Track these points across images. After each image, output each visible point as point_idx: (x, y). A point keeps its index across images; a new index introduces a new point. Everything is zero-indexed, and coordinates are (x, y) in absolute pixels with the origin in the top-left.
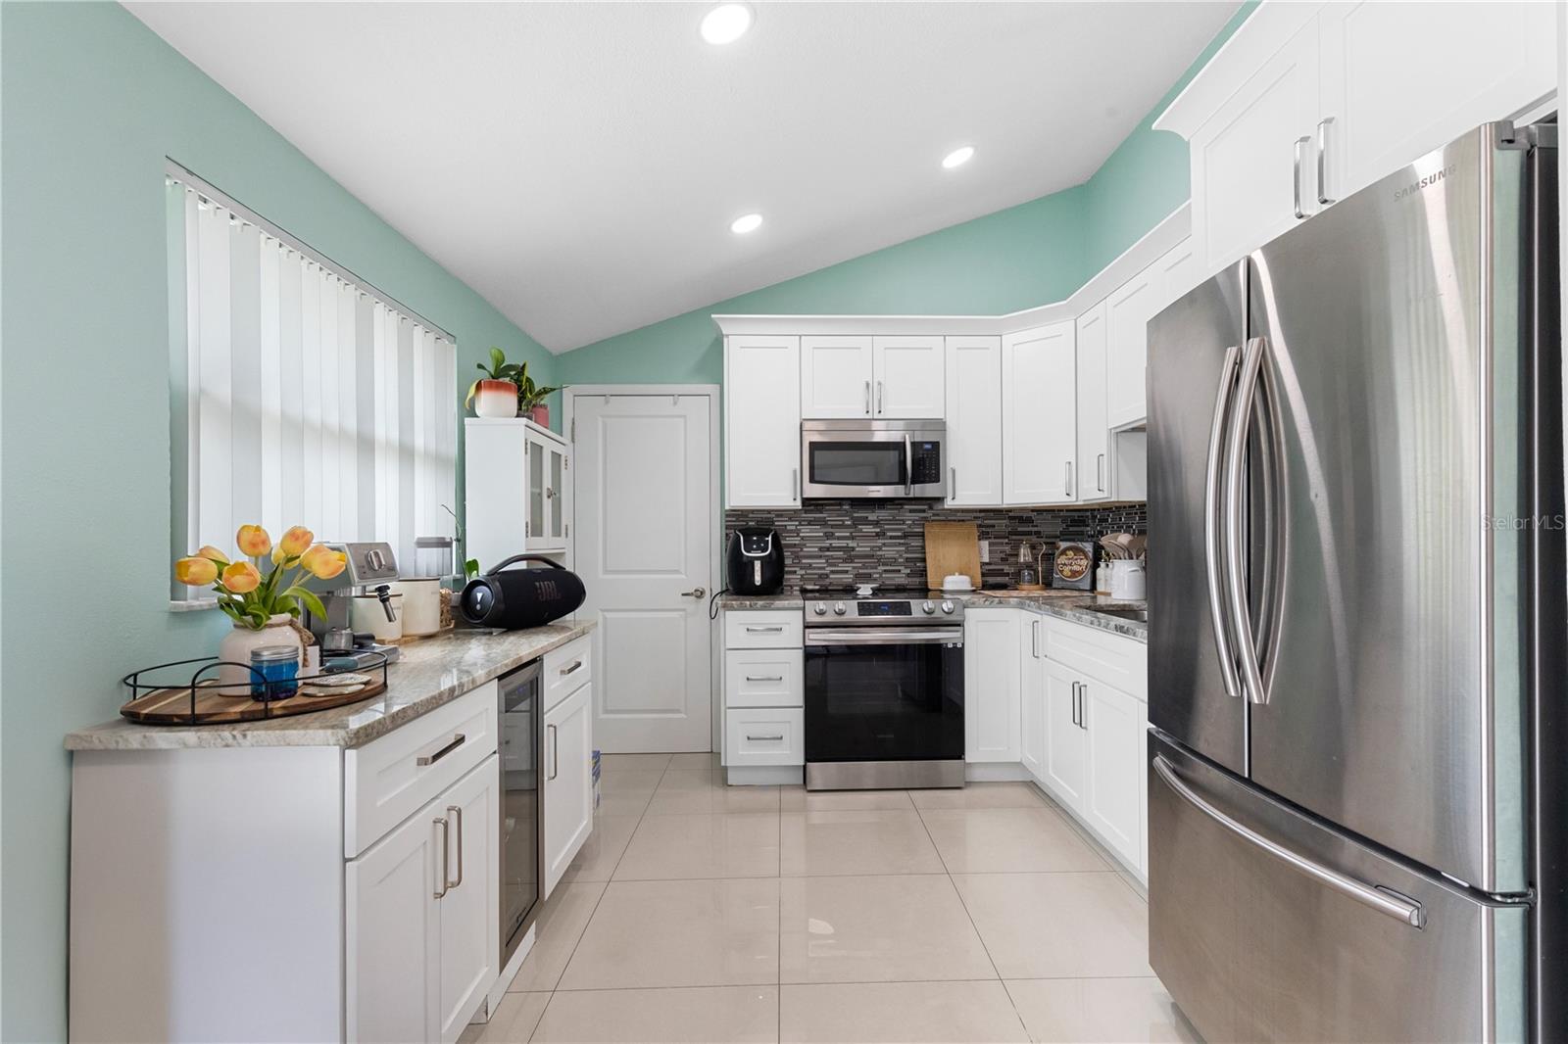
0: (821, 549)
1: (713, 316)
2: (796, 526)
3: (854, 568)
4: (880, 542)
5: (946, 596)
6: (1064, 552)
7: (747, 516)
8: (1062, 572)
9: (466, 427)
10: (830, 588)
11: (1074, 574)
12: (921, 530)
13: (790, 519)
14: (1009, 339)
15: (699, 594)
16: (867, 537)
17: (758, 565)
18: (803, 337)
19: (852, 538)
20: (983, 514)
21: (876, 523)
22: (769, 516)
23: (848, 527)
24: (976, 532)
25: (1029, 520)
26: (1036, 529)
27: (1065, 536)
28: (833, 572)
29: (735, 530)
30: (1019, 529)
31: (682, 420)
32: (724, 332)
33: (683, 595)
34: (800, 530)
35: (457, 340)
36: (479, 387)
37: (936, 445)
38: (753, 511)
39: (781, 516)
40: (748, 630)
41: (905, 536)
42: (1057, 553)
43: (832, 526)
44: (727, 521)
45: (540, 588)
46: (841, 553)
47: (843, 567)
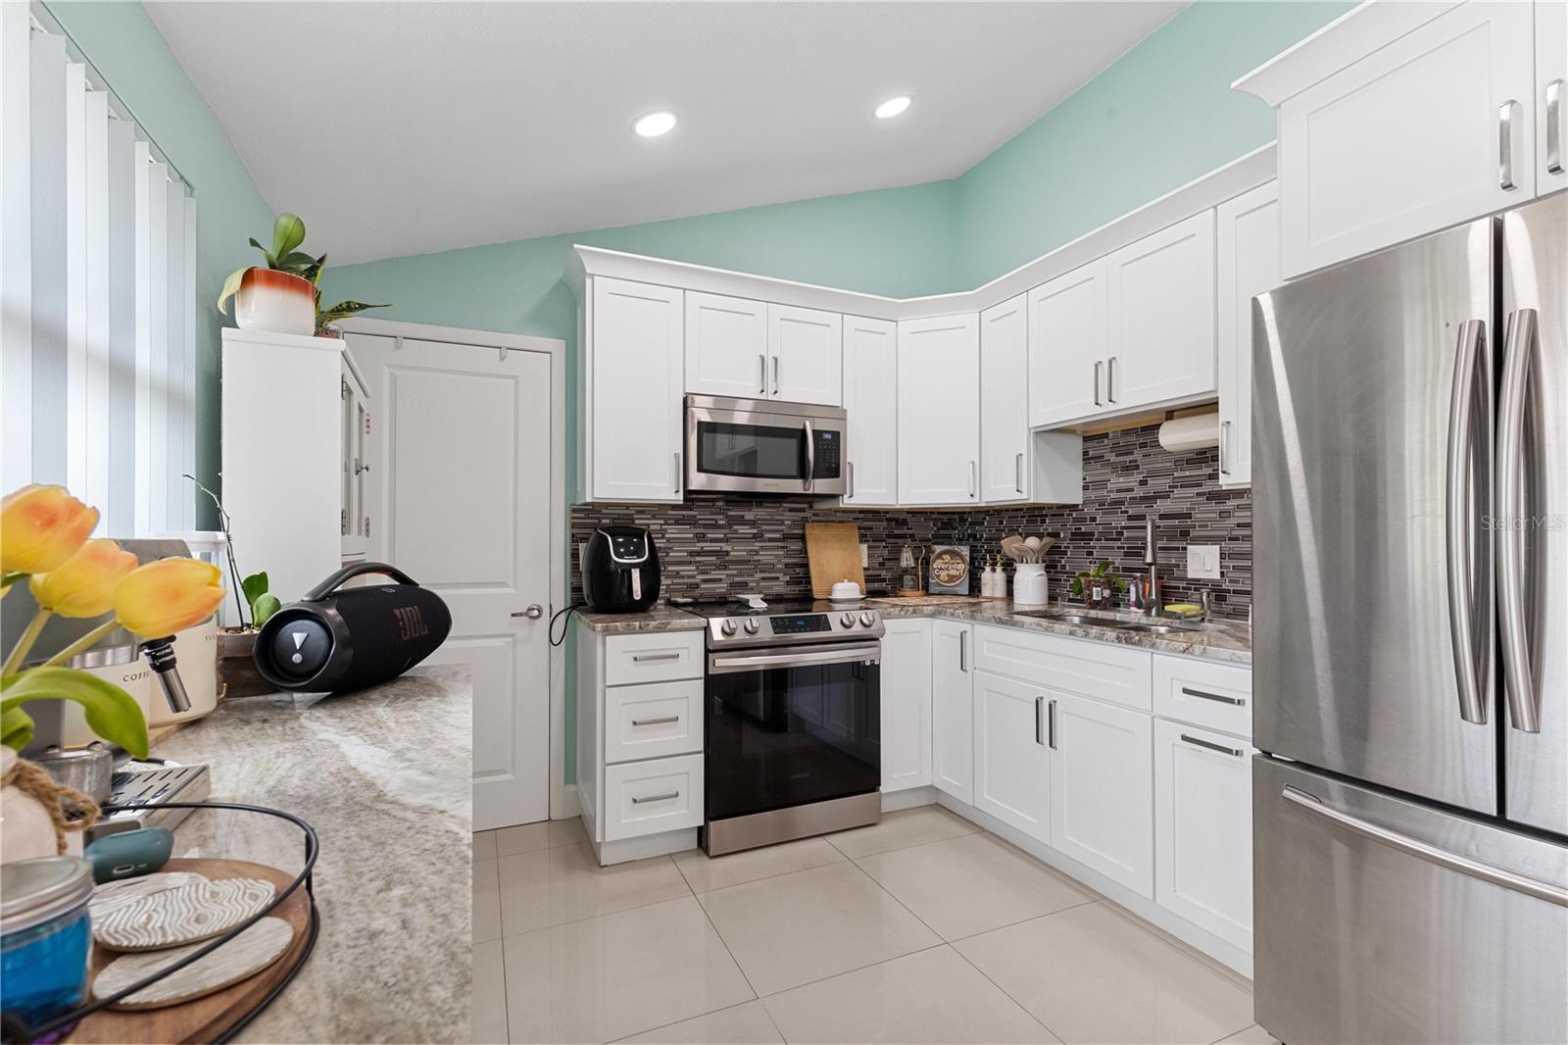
0: (691, 554)
1: (575, 246)
2: (661, 525)
3: (728, 575)
4: (758, 545)
5: (837, 606)
6: (939, 556)
7: (599, 512)
8: (938, 576)
9: (224, 343)
10: (701, 600)
11: (952, 578)
12: (800, 532)
13: (654, 517)
14: (906, 326)
15: (536, 613)
16: (744, 539)
17: (636, 574)
18: (687, 292)
19: (726, 540)
20: (862, 515)
21: (753, 523)
22: (628, 512)
23: (721, 527)
24: (856, 533)
25: (903, 523)
26: (910, 532)
27: (940, 539)
28: (705, 581)
29: (596, 529)
30: (896, 532)
31: (512, 382)
32: (588, 271)
33: (513, 615)
34: (665, 530)
35: (196, 192)
36: (249, 278)
37: (836, 435)
38: (607, 505)
39: (643, 512)
40: (635, 659)
41: (786, 537)
42: (933, 557)
43: (705, 526)
44: (573, 518)
45: (403, 620)
46: (714, 558)
47: (715, 574)
